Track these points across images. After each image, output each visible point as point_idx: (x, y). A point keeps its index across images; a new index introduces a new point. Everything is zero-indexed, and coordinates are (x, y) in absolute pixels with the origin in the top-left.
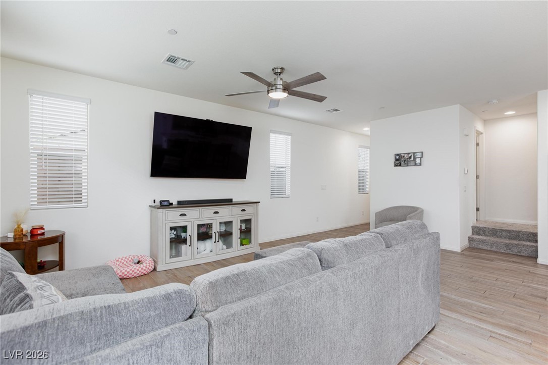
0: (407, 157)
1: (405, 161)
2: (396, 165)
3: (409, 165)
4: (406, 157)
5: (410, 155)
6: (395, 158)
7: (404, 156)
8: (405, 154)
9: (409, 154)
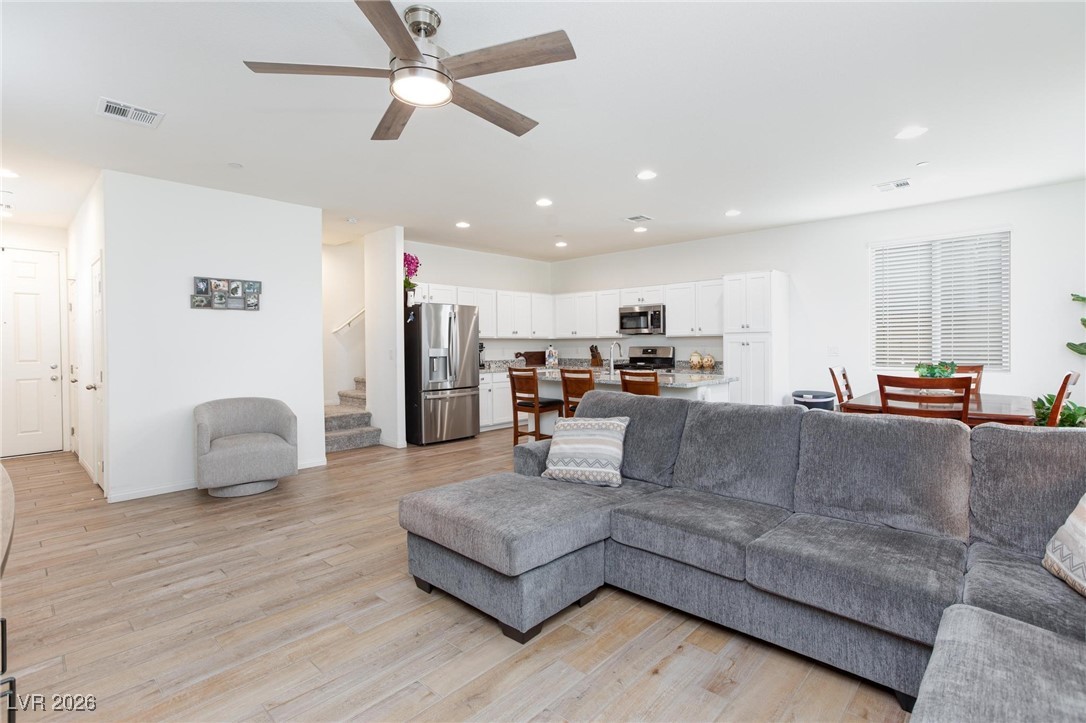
0: (226, 289)
1: (221, 297)
2: (195, 305)
3: (229, 306)
4: (224, 286)
5: (234, 285)
6: (196, 286)
7: (217, 286)
8: (219, 280)
9: (233, 281)
